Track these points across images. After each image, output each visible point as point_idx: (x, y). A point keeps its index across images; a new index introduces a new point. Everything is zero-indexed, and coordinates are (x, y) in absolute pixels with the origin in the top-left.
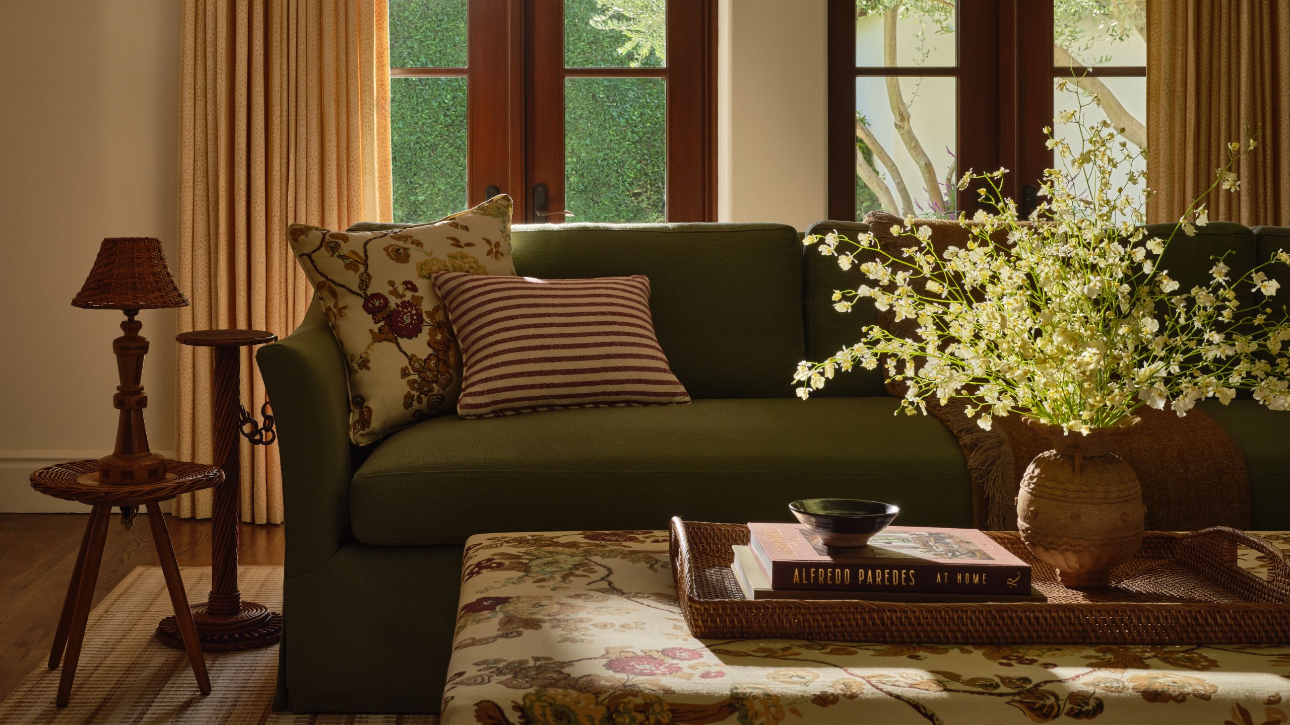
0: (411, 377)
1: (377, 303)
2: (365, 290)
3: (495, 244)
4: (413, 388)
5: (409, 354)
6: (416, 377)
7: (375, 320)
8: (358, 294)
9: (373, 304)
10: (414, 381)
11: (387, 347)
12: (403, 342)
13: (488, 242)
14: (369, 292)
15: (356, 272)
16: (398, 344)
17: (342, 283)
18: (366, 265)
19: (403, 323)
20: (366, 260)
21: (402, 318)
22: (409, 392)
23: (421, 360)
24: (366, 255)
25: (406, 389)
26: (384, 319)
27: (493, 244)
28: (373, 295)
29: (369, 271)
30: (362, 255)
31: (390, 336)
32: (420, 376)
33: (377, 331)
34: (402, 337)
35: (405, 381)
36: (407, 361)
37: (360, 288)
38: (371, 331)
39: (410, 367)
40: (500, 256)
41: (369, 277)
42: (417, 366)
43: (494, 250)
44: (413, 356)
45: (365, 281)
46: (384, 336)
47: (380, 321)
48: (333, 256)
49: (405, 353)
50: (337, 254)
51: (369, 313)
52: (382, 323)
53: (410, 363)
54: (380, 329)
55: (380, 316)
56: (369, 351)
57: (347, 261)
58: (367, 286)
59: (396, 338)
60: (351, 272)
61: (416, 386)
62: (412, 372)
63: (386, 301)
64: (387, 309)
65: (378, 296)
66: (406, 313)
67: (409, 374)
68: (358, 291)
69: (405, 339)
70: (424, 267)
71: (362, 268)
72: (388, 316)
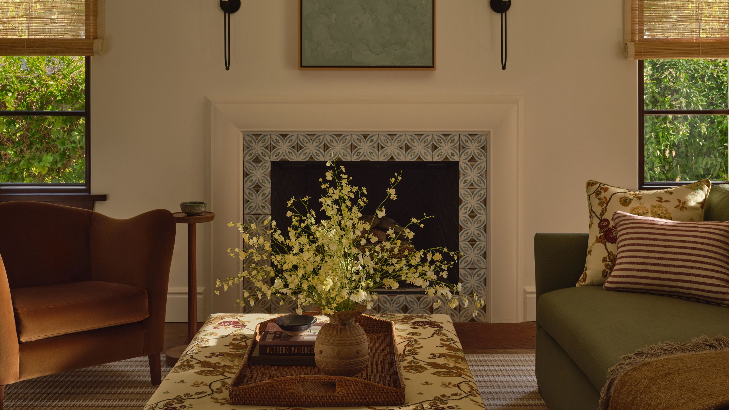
0: (607, 263)
1: (604, 223)
2: (602, 216)
3: (683, 203)
4: (607, 268)
5: (609, 251)
6: (610, 263)
7: (600, 231)
8: (598, 218)
9: (602, 224)
10: (608, 265)
11: (601, 246)
12: (609, 245)
13: (679, 201)
14: (603, 218)
15: (602, 207)
16: (605, 245)
17: (594, 211)
18: (607, 204)
19: (612, 235)
20: (608, 202)
21: (612, 233)
22: (605, 270)
23: (614, 255)
24: (610, 200)
25: (604, 268)
26: (604, 232)
27: (681, 203)
28: (604, 219)
29: (607, 208)
30: (608, 199)
31: (603, 241)
32: (612, 263)
33: (599, 237)
34: (608, 242)
35: (604, 263)
36: (607, 254)
37: (600, 215)
38: (597, 236)
39: (608, 258)
40: (684, 209)
41: (606, 210)
42: (611, 257)
43: (681, 205)
44: (611, 252)
45: (603, 213)
46: (600, 240)
47: (602, 232)
48: (596, 198)
49: (607, 250)
50: (598, 197)
51: (599, 228)
52: (602, 234)
53: (608, 256)
54: (600, 236)
55: (603, 230)
56: (593, 246)
57: (600, 201)
58: (603, 215)
59: (606, 242)
60: (600, 207)
61: (609, 267)
62: (608, 260)
63: (609, 223)
64: (608, 227)
65: (606, 220)
66: (615, 231)
67: (606, 261)
68: (599, 216)
69: (610, 244)
70: (635, 210)
71: (605, 205)
72: (607, 231)
